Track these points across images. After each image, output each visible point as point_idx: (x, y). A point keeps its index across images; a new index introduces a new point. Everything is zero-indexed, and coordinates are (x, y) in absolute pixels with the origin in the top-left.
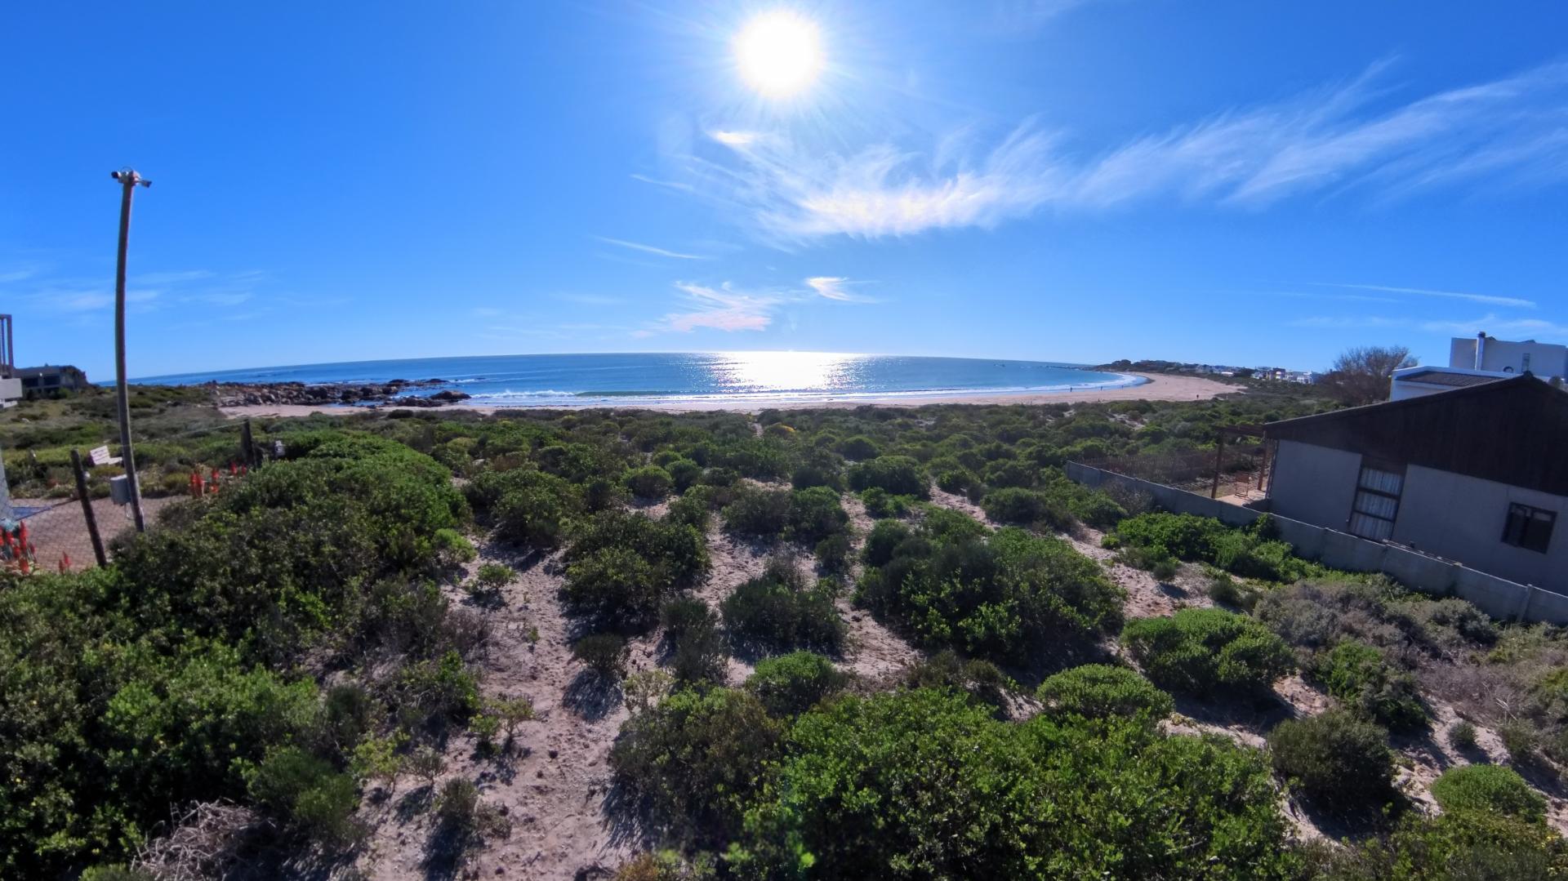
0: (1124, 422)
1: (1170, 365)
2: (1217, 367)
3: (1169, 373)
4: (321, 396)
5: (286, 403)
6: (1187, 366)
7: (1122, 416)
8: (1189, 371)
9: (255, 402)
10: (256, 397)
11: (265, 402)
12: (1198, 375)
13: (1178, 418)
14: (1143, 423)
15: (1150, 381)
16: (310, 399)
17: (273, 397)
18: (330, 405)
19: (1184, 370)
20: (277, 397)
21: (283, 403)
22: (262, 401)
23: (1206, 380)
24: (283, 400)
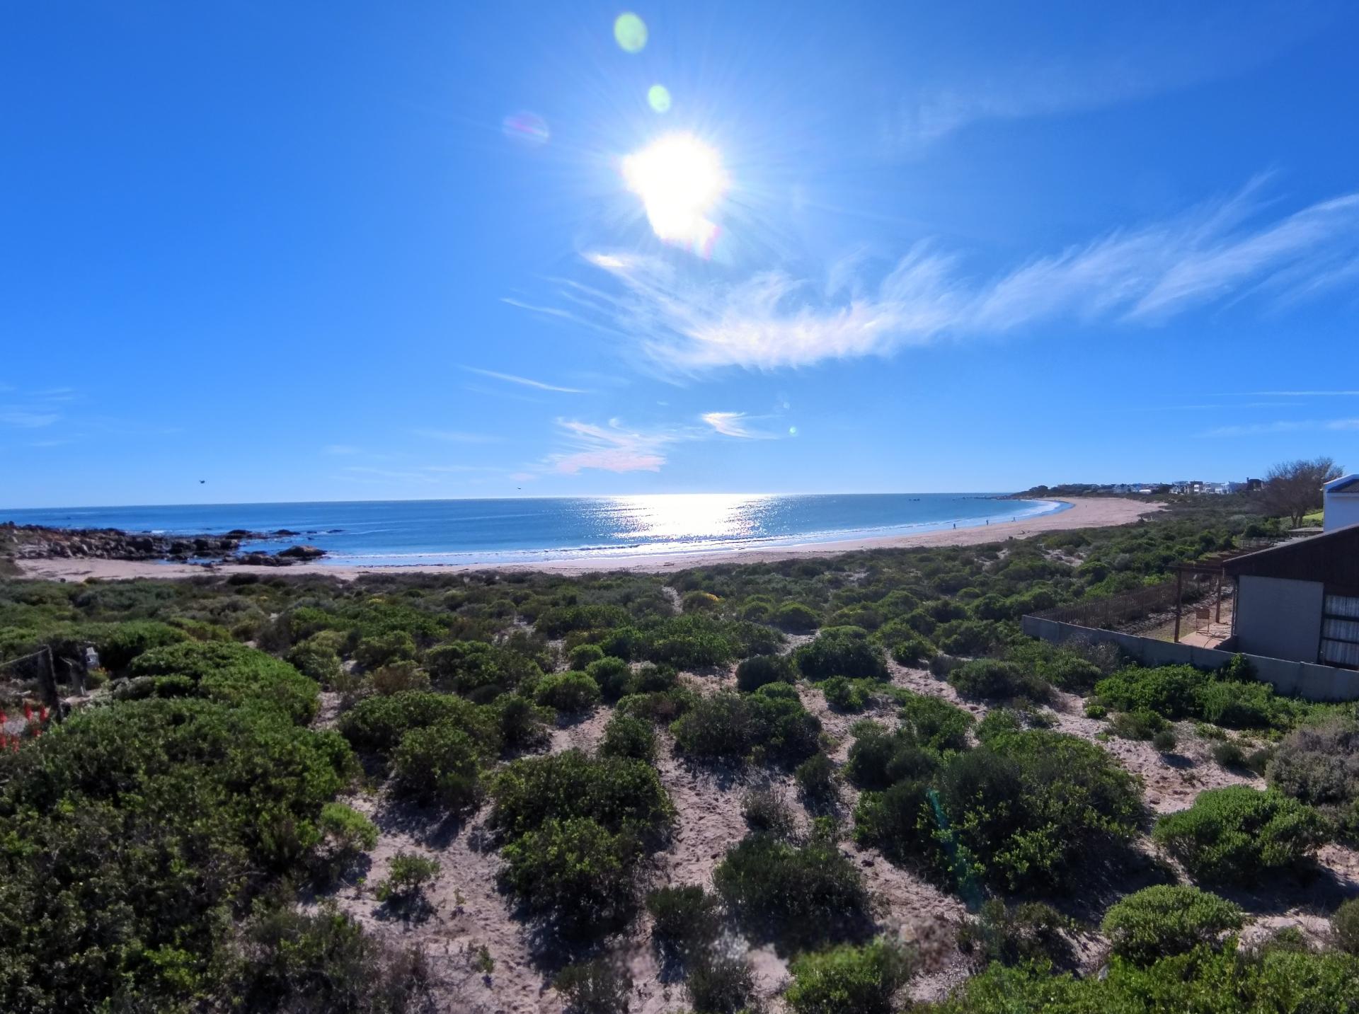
0: (1061, 559)
1: (1087, 487)
2: (1135, 486)
3: (1086, 496)
4: (144, 548)
5: (101, 556)
6: (1104, 487)
7: (1057, 552)
8: (1107, 492)
9: (62, 554)
10: (63, 548)
11: (74, 554)
12: (1117, 495)
13: (1114, 549)
14: (1080, 558)
16: (131, 552)
17: (85, 548)
18: (156, 561)
19: (1102, 491)
20: (90, 548)
21: (98, 556)
22: (70, 553)
23: (1125, 500)
24: (99, 552)
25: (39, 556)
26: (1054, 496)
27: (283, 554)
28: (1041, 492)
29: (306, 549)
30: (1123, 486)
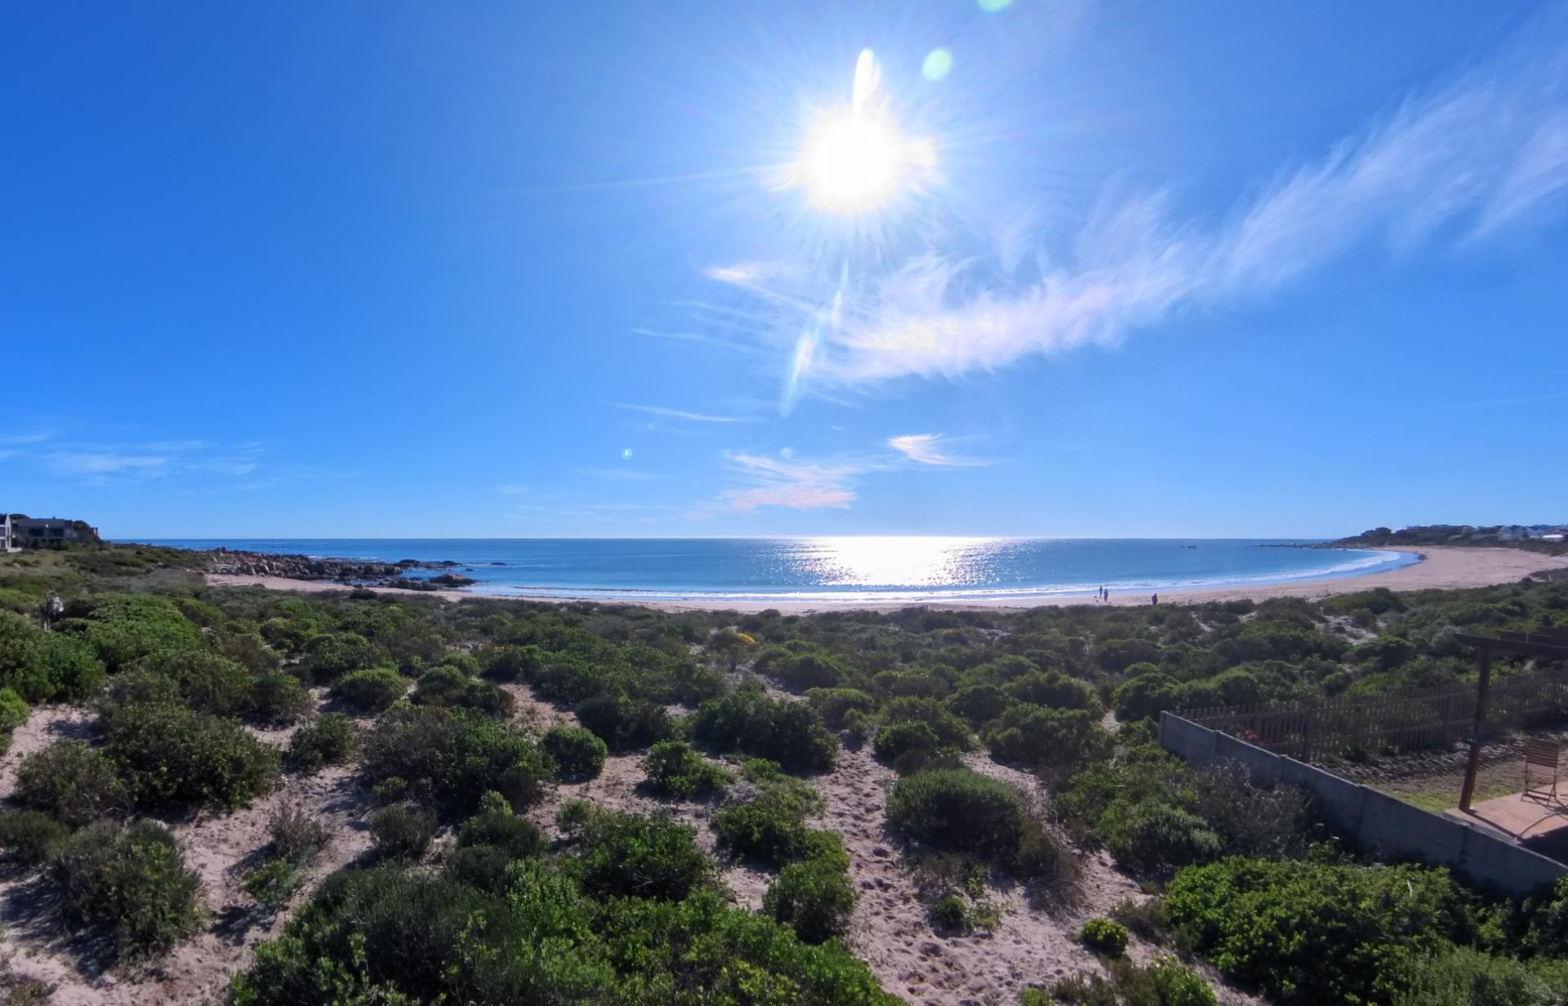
1: (1455, 530)
2: (1535, 528)
3: (1454, 544)
4: (317, 571)
5: (279, 575)
6: (1483, 531)
8: (1489, 538)
9: (248, 572)
10: (249, 567)
11: (257, 572)
12: (1503, 544)
15: (1422, 557)
16: (305, 573)
17: (267, 568)
18: (325, 581)
19: (1480, 536)
20: (271, 568)
21: (276, 575)
22: (254, 572)
23: (1516, 551)
24: (277, 572)
25: (229, 572)
26: (1400, 544)
27: (433, 580)
28: (1380, 538)
29: (455, 577)
30: (1514, 528)
